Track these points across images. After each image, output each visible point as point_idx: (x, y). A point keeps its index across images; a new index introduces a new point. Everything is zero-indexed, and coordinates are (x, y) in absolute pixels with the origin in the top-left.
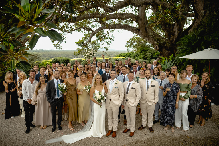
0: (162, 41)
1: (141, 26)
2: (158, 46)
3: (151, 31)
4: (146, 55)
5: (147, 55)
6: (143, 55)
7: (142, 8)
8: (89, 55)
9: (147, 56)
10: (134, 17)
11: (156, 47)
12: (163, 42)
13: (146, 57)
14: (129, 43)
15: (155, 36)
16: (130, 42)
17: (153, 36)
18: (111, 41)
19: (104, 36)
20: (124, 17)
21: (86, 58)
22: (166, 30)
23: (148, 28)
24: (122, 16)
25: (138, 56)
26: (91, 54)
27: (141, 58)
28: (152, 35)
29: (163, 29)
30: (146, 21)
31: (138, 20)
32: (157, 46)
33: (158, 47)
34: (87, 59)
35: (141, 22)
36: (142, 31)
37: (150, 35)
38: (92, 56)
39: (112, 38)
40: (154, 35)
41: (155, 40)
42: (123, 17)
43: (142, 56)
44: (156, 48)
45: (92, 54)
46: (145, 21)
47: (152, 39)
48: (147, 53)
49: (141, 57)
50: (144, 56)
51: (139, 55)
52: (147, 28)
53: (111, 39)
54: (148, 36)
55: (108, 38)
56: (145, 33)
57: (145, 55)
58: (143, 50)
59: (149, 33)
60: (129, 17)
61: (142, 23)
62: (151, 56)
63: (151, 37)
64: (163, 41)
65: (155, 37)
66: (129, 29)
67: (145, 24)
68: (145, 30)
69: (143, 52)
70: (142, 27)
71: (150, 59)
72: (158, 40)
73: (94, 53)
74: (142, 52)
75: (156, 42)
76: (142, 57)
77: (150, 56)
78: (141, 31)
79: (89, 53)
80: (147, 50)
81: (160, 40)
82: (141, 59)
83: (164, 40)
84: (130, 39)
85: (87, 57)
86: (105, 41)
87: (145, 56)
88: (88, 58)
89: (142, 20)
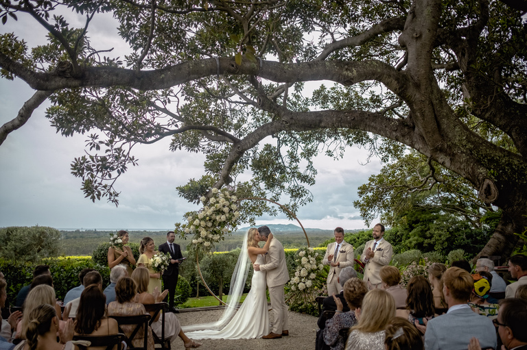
0: (507, 165)
1: (421, 109)
2: (495, 183)
3: (457, 129)
4: (428, 235)
5: (431, 238)
6: (416, 238)
7: (419, 43)
8: (214, 217)
9: (433, 240)
10: (390, 76)
11: (485, 186)
12: (512, 169)
13: (429, 244)
14: (370, 194)
15: (476, 147)
16: (373, 189)
17: (470, 146)
18: (306, 185)
19: (282, 169)
20: (352, 72)
21: (197, 227)
22: (514, 126)
23: (447, 117)
24: (347, 70)
25: (400, 241)
26: (219, 212)
27: (409, 248)
28: (464, 143)
29: (502, 123)
30: (435, 91)
31: (406, 89)
32: (491, 183)
33: (493, 188)
34: (203, 233)
35: (417, 96)
36: (425, 128)
37: (455, 145)
38: (223, 218)
39: (309, 173)
40: (472, 143)
41: (479, 162)
42: (350, 74)
43: (414, 239)
44: (488, 192)
45: (223, 213)
46: (432, 92)
47: (464, 158)
48: (432, 231)
49: (410, 242)
50: (421, 240)
51: (404, 237)
52: (444, 117)
53: (304, 178)
54: (450, 147)
55: (293, 176)
56: (437, 136)
57: (426, 238)
58: (417, 222)
59: (450, 135)
60: (373, 74)
61: (423, 99)
62: (447, 240)
63: (462, 152)
64: (510, 165)
65: (478, 152)
66: (372, 124)
67: (435, 102)
68: (433, 125)
69: (418, 228)
70: (423, 115)
71: (444, 249)
72: (492, 161)
73: (234, 207)
74: (411, 228)
75: (482, 170)
76: (413, 244)
77: (443, 238)
78: (419, 129)
79: (213, 209)
80: (431, 221)
81: (497, 161)
82: (412, 251)
83: (516, 162)
84: (371, 180)
85: (203, 223)
86: (284, 187)
87: (426, 241)
88: (206, 228)
89: (423, 87)
